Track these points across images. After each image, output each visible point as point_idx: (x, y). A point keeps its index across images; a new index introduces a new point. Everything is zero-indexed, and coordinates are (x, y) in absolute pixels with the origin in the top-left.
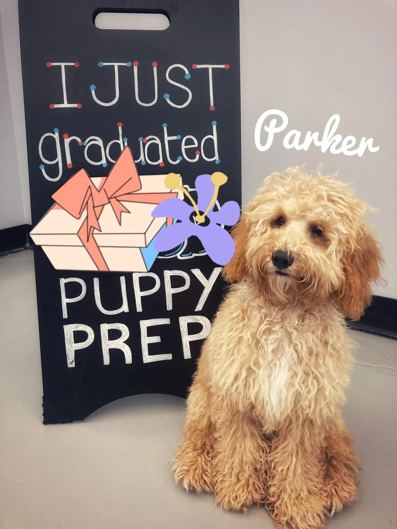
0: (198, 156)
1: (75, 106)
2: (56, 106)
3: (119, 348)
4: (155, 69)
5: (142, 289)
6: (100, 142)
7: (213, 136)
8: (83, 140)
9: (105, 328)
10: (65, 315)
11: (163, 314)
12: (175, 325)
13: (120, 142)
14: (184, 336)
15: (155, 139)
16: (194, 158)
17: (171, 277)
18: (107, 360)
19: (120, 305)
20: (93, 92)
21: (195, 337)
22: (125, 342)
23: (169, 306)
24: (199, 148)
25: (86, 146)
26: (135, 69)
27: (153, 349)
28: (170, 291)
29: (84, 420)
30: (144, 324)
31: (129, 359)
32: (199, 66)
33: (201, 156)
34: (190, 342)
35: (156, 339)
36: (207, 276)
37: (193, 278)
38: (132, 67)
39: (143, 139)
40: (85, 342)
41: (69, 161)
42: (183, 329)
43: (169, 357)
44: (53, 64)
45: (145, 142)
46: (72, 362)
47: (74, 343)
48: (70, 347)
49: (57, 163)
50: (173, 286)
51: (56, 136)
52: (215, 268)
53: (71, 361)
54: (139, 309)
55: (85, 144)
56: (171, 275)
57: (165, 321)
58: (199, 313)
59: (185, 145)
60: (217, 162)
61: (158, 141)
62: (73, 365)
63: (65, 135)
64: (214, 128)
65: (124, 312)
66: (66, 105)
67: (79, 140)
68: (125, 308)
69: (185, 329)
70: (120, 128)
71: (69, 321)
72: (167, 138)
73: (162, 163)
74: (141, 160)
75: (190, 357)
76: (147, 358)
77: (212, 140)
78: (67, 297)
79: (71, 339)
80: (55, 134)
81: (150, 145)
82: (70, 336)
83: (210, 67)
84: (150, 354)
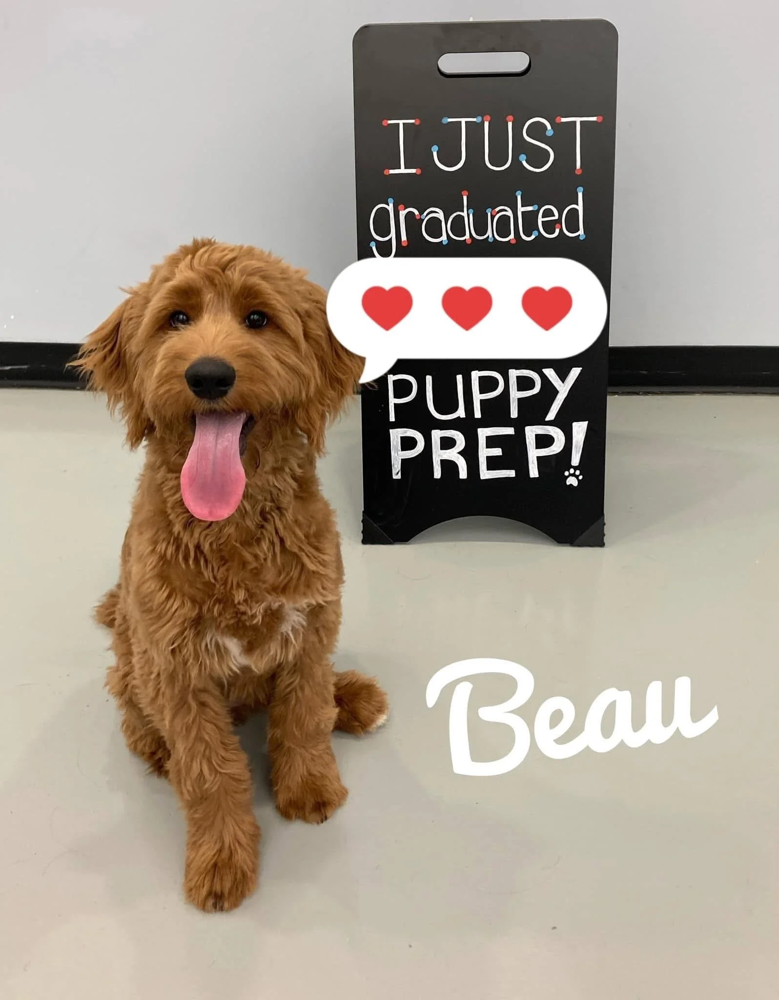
0: (557, 231)
1: (413, 171)
2: (392, 172)
3: (452, 459)
4: (510, 125)
5: (482, 392)
6: (440, 215)
7: (578, 205)
8: (421, 213)
9: (437, 435)
10: (392, 418)
11: (506, 421)
12: (520, 436)
13: (465, 214)
14: (530, 449)
15: (506, 211)
16: (553, 233)
17: (518, 377)
18: (437, 474)
19: (455, 408)
20: (435, 154)
21: (544, 452)
22: (459, 453)
23: (514, 414)
24: (559, 221)
25: (424, 219)
26: (486, 124)
27: (493, 463)
28: (515, 395)
29: (409, 542)
30: (483, 433)
31: (463, 474)
32: (564, 120)
33: (561, 230)
34: (538, 457)
35: (497, 452)
36: (563, 377)
37: (545, 379)
38: (483, 123)
39: (492, 210)
40: (412, 451)
41: (404, 238)
42: (530, 443)
43: (511, 473)
44: (390, 122)
45: (494, 214)
46: (398, 473)
47: (400, 450)
48: (396, 454)
49: (391, 239)
50: (520, 389)
51: (390, 207)
52: (573, 369)
53: (397, 471)
54: (478, 414)
55: (423, 217)
56: (518, 375)
57: (510, 431)
58: (550, 423)
59: (543, 217)
60: (581, 238)
61: (509, 213)
62: (399, 477)
63: (401, 207)
64: (580, 195)
65: (459, 417)
66: (403, 170)
67: (416, 212)
68: (461, 413)
69: (532, 442)
70: (465, 198)
71: (396, 425)
72: (521, 209)
73: (513, 239)
74: (489, 236)
75: (537, 476)
76: (485, 474)
77: (577, 210)
78: (396, 397)
79: (398, 444)
80: (389, 205)
81: (500, 217)
82: (397, 442)
83: (578, 120)
84: (489, 468)
